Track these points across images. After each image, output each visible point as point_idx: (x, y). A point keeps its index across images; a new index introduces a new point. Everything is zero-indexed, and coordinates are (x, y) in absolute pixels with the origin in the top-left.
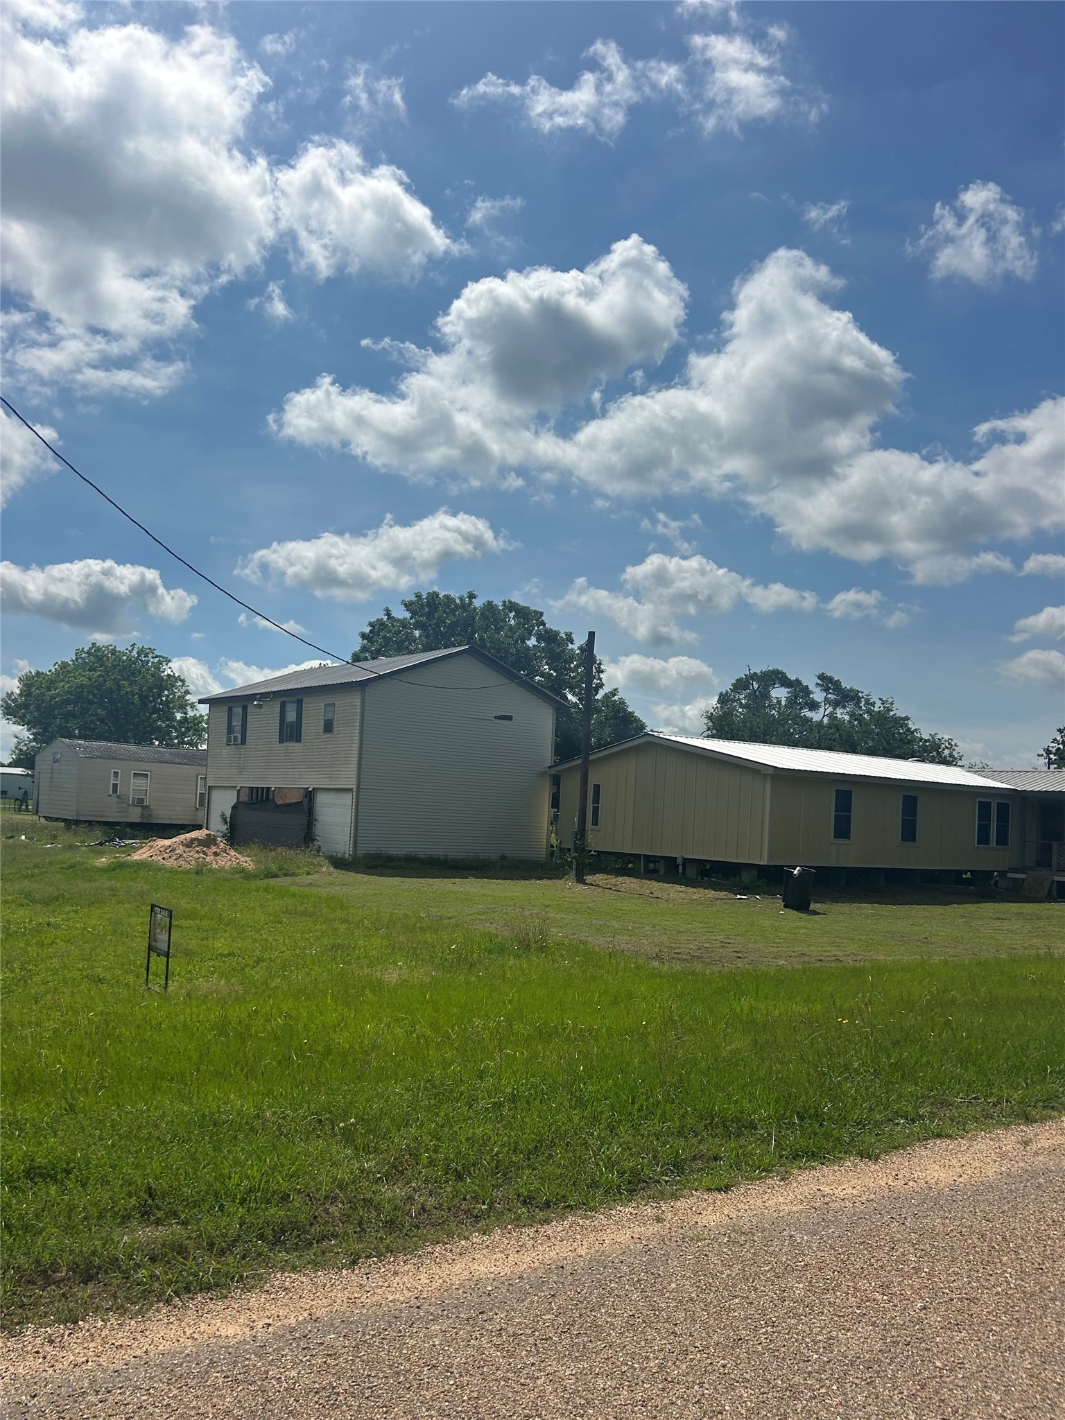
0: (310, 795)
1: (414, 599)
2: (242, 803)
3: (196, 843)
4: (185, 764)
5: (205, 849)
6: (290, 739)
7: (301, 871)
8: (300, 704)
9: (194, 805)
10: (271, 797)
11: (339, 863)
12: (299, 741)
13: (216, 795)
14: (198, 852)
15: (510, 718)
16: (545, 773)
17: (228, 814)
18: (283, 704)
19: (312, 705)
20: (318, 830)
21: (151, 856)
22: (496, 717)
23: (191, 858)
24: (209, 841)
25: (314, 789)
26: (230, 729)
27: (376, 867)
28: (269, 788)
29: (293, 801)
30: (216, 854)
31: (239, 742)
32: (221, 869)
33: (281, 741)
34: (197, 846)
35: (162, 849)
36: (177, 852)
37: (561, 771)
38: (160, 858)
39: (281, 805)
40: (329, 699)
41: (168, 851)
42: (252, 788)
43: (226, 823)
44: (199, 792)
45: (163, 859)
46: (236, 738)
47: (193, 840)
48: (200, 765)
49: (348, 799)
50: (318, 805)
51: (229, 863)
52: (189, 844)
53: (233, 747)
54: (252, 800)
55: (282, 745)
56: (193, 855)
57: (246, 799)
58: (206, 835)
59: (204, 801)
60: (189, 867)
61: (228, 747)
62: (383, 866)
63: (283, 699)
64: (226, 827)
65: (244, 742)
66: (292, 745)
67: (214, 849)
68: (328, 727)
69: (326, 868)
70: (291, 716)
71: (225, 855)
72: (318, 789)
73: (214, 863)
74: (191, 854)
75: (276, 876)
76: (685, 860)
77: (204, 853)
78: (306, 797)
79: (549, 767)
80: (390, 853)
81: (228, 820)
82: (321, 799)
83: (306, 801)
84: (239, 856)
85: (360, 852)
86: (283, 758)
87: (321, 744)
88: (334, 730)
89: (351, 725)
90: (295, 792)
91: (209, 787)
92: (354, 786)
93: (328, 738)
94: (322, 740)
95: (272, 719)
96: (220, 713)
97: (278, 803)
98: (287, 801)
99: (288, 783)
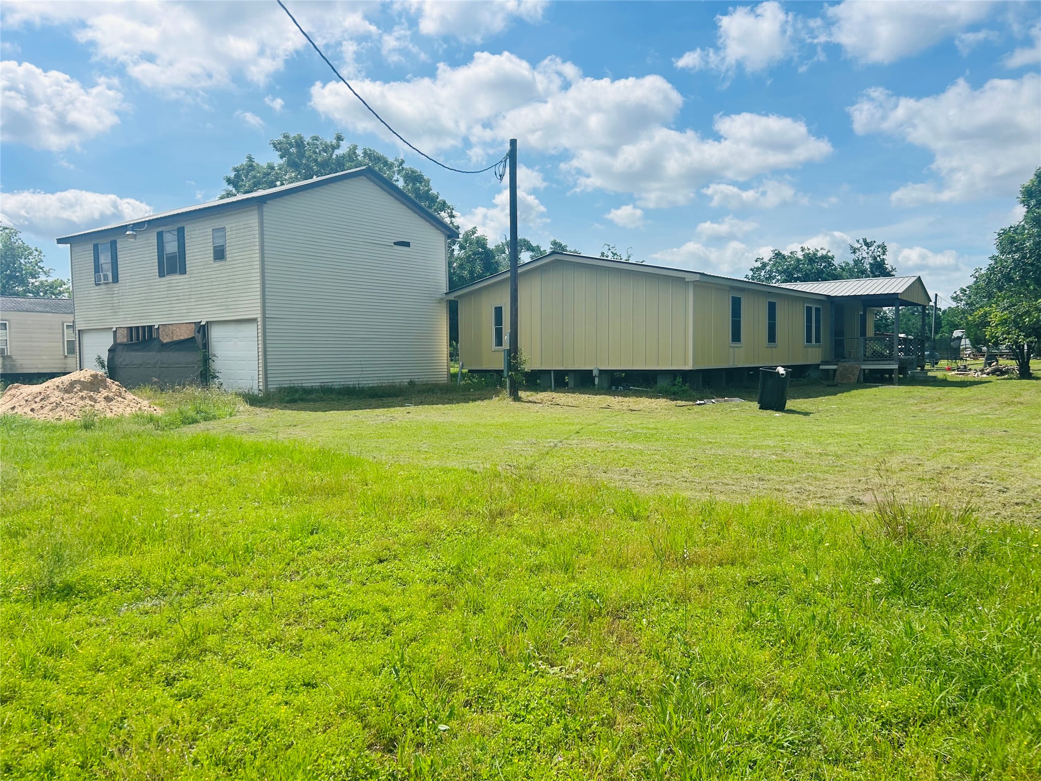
0: (203, 329)
1: (281, 138)
2: (120, 344)
3: (78, 387)
4: (47, 312)
5: (92, 393)
6: (172, 271)
7: (220, 412)
8: (181, 232)
9: (62, 353)
10: (154, 335)
11: (253, 400)
12: (183, 271)
13: (87, 339)
14: (82, 398)
15: (407, 244)
16: (442, 299)
17: (105, 357)
18: (160, 236)
19: (197, 232)
20: (217, 365)
21: (13, 408)
22: (395, 243)
23: (73, 407)
24: (94, 384)
25: (207, 322)
26: (97, 268)
27: (294, 401)
28: (151, 327)
29: (182, 338)
30: (108, 399)
31: (110, 280)
32: (120, 419)
33: (161, 274)
34: (81, 391)
35: (30, 398)
36: (52, 400)
37: (459, 297)
38: (27, 410)
39: (167, 343)
40: (218, 223)
41: (37, 400)
42: (131, 328)
43: (103, 366)
44: (66, 340)
45: (32, 410)
46: (106, 277)
47: (73, 384)
48: (64, 313)
49: (252, 332)
50: (213, 340)
51: (128, 409)
52: (69, 389)
53: (103, 287)
54: (132, 340)
55: (163, 279)
56: (78, 404)
57: (125, 340)
58: (91, 376)
59: (74, 348)
60: (72, 419)
61: (97, 288)
62: (302, 400)
63: (160, 229)
64: (103, 371)
65: (116, 279)
66: (176, 278)
67: (104, 393)
68: (220, 254)
69: (244, 407)
70: (171, 247)
71: (120, 399)
72: (211, 322)
73: (108, 410)
74: (73, 401)
75: (195, 421)
76: (601, 372)
77: (91, 398)
78: (199, 332)
79: (446, 294)
80: (305, 385)
81: (106, 363)
82: (216, 334)
83: (199, 337)
84: (140, 400)
85: (272, 387)
86: (165, 293)
87: (212, 273)
88: (228, 256)
89: (248, 249)
90: (184, 328)
91: (79, 331)
92: (258, 315)
93: (221, 266)
94: (212, 269)
95: (148, 252)
96: (84, 251)
97: (165, 341)
98: (175, 339)
99: (174, 319)
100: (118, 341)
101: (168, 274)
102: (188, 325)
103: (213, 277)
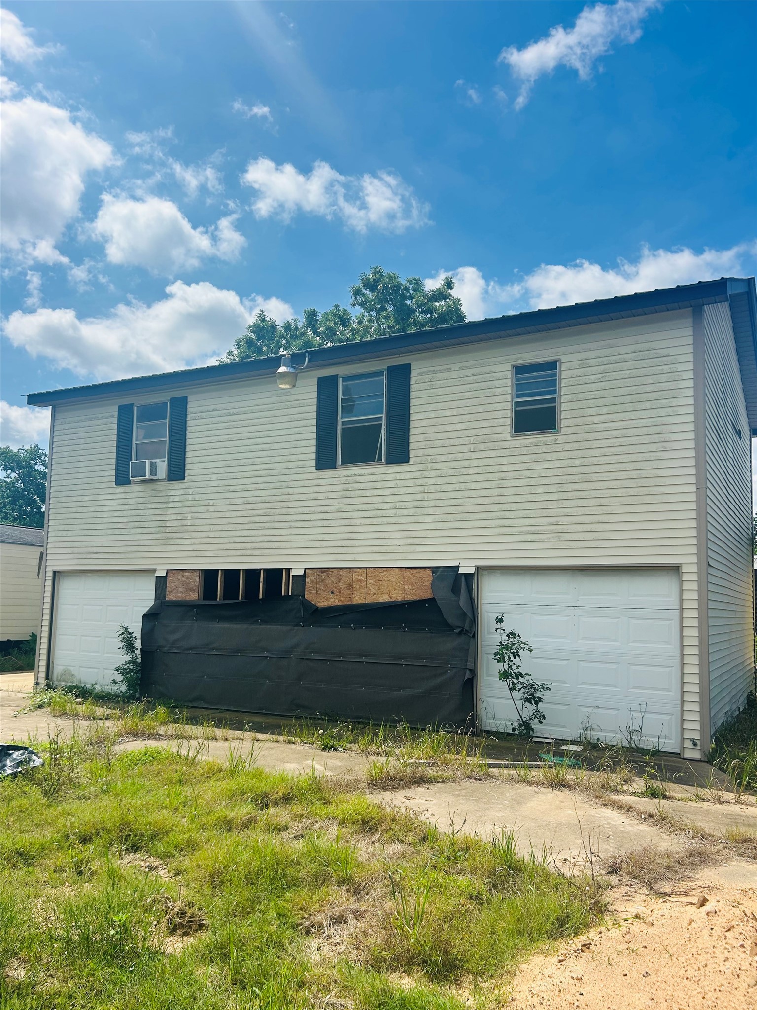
0: (466, 584)
2: (178, 605)
6: (360, 458)
8: (399, 376)
10: (288, 590)
12: (398, 458)
13: (78, 590)
15: (740, 436)
17: (136, 629)
18: (328, 384)
19: (455, 374)
25: (479, 568)
26: (125, 452)
28: (276, 573)
31: (161, 475)
33: (325, 464)
39: (331, 609)
40: (530, 353)
42: (214, 572)
43: (132, 649)
53: (138, 488)
54: (211, 597)
55: (329, 473)
61: (121, 490)
63: (328, 372)
65: (177, 472)
66: (374, 472)
68: (537, 419)
72: (492, 568)
81: (137, 643)
86: (335, 502)
90: (395, 577)
91: (55, 572)
95: (285, 418)
97: (322, 604)
98: (359, 599)
99: (358, 557)
100: (170, 597)
101: (345, 462)
102: (408, 573)
103: (504, 468)
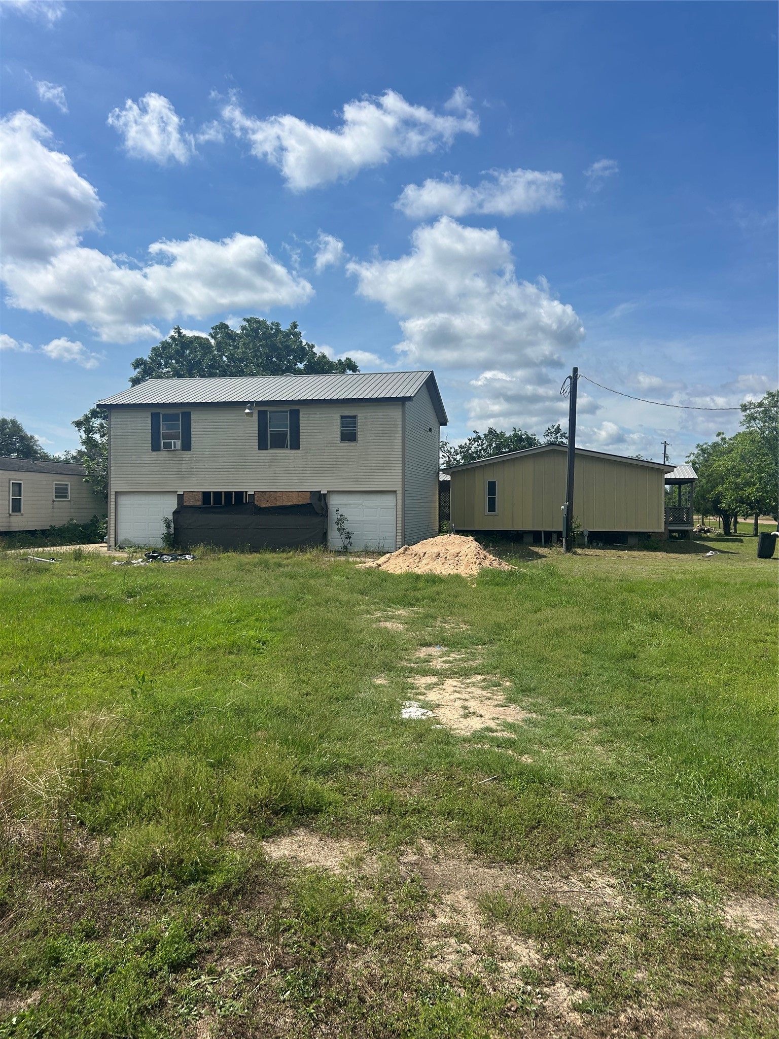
0: (321, 497)
2: (189, 506)
6: (281, 447)
8: (294, 413)
10: (246, 500)
12: (296, 447)
18: (263, 414)
19: (316, 416)
22: (429, 430)
25: (329, 491)
26: (156, 436)
28: (240, 493)
29: (290, 503)
31: (178, 448)
33: (265, 448)
39: (266, 508)
40: (346, 411)
42: (209, 492)
46: (170, 444)
50: (333, 504)
53: (164, 453)
54: (209, 504)
55: (265, 451)
57: (198, 503)
61: (155, 453)
63: (263, 409)
65: (187, 446)
66: (285, 452)
68: (349, 436)
72: (334, 491)
78: (314, 499)
82: (339, 502)
83: (319, 503)
86: (267, 464)
87: (338, 451)
88: (359, 439)
89: (387, 435)
90: (293, 495)
91: (116, 493)
92: (398, 487)
93: (350, 446)
94: (339, 448)
95: (243, 427)
96: (131, 418)
97: (263, 506)
98: (279, 504)
99: (279, 487)
100: (186, 504)
101: (272, 447)
102: (300, 493)
103: (338, 454)
